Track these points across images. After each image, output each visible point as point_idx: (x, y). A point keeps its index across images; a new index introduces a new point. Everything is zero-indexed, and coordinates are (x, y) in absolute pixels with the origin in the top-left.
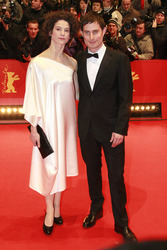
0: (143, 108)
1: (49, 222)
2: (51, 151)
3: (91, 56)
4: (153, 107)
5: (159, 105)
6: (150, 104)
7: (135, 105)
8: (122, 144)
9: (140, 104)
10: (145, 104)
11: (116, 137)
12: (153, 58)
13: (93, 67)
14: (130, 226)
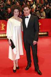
0: (43, 33)
1: (15, 69)
2: (15, 47)
3: (26, 17)
4: (46, 33)
5: (47, 32)
6: (45, 32)
7: (40, 32)
8: (36, 44)
9: (42, 32)
10: (43, 32)
11: (35, 42)
12: (45, 18)
13: (27, 21)
14: (39, 69)
